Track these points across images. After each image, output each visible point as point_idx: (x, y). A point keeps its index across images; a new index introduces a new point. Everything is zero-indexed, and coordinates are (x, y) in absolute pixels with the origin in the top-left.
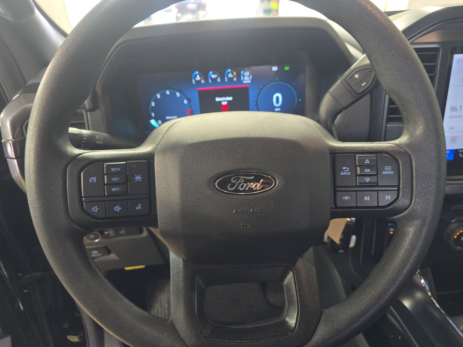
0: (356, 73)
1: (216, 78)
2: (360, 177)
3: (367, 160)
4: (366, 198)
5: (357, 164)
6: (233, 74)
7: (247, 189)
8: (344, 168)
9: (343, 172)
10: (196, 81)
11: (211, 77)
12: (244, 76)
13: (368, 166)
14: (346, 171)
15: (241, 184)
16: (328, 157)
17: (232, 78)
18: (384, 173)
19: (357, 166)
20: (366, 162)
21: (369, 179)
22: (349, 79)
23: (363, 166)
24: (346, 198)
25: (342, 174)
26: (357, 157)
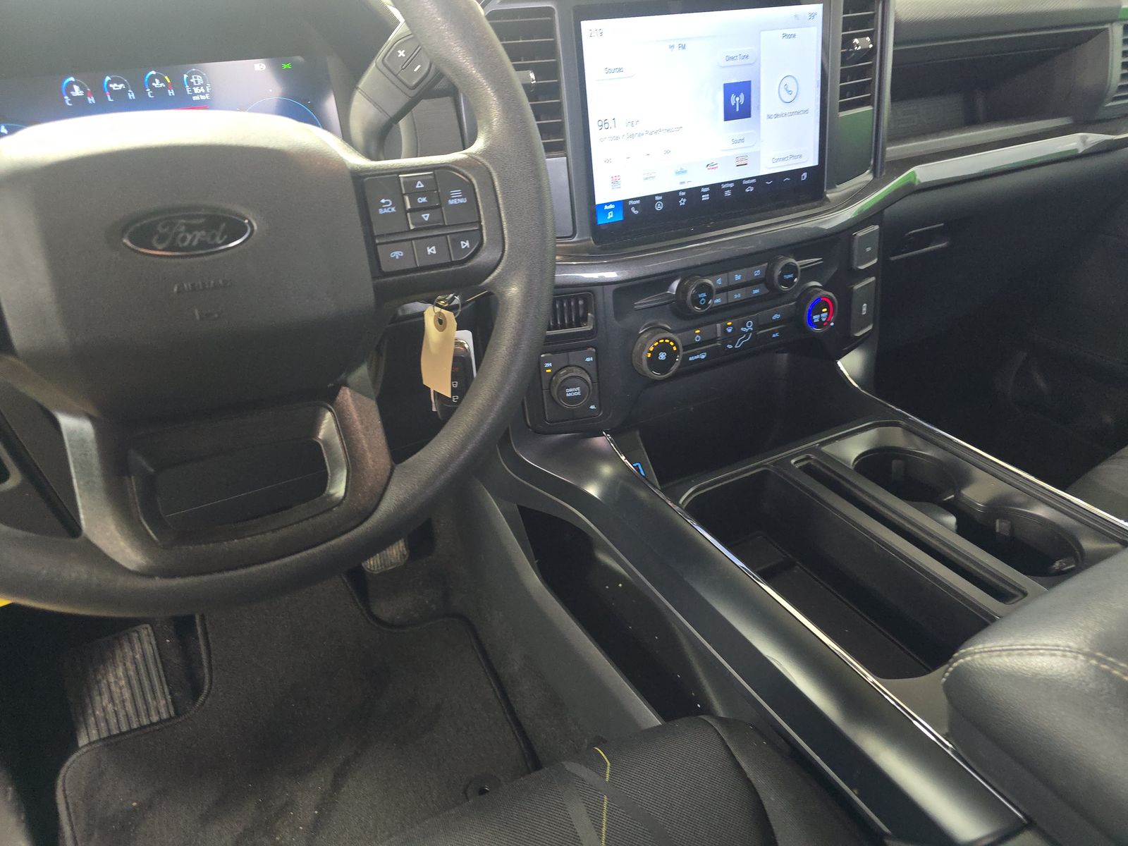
0: (399, 47)
1: (124, 91)
2: (413, 213)
3: (419, 182)
4: (429, 251)
5: (404, 192)
6: (162, 80)
7: (195, 243)
8: (383, 201)
9: (384, 208)
10: (73, 99)
11: (110, 89)
12: (191, 85)
13: (421, 193)
14: (387, 207)
15: (181, 235)
16: (350, 185)
17: (164, 90)
18: (451, 202)
19: (405, 194)
20: (417, 186)
21: (428, 215)
22: (388, 60)
23: (414, 194)
24: (397, 254)
25: (381, 211)
26: (402, 180)
